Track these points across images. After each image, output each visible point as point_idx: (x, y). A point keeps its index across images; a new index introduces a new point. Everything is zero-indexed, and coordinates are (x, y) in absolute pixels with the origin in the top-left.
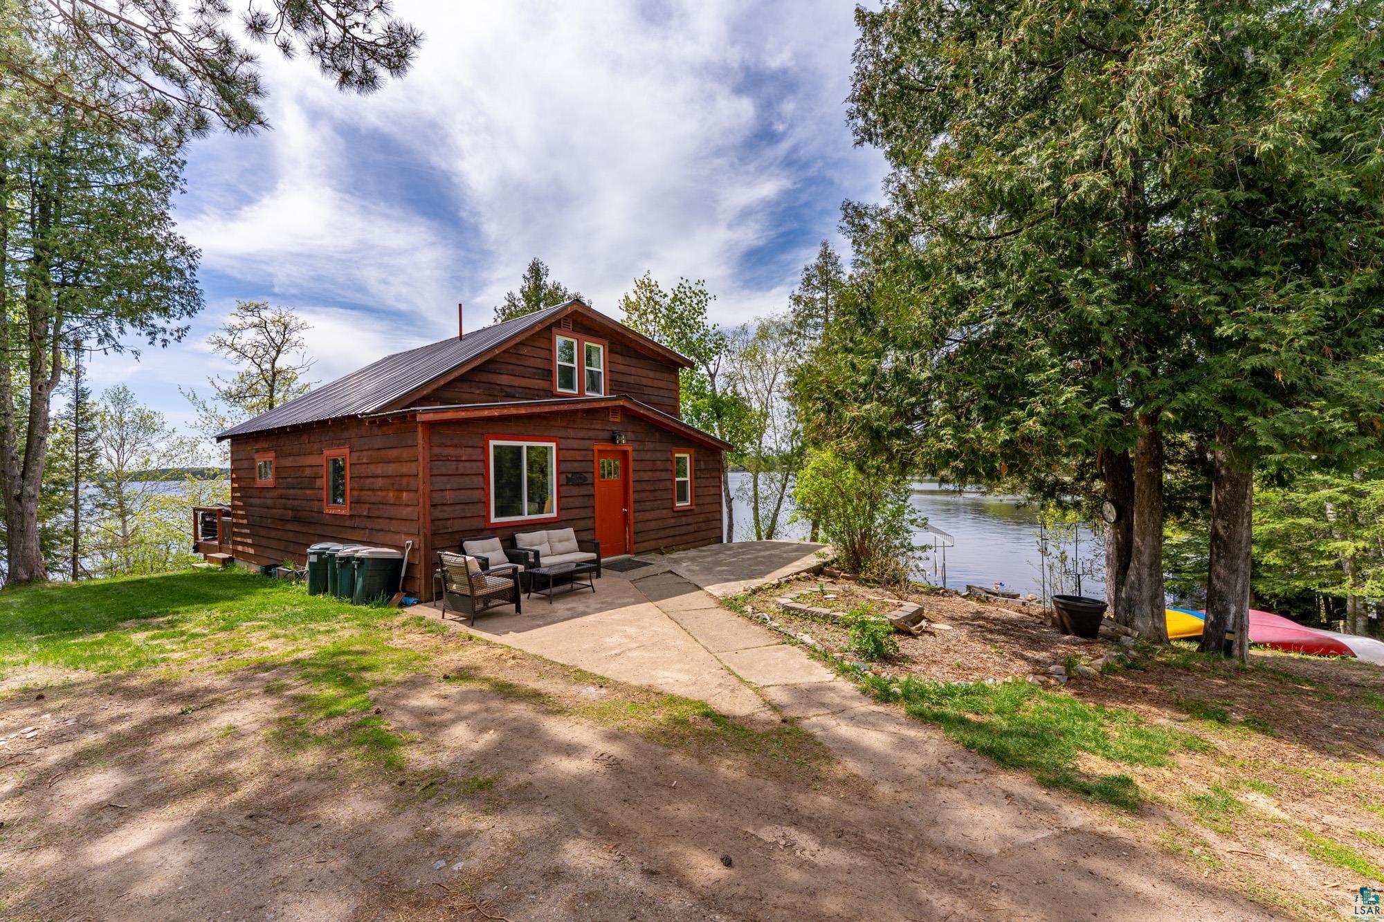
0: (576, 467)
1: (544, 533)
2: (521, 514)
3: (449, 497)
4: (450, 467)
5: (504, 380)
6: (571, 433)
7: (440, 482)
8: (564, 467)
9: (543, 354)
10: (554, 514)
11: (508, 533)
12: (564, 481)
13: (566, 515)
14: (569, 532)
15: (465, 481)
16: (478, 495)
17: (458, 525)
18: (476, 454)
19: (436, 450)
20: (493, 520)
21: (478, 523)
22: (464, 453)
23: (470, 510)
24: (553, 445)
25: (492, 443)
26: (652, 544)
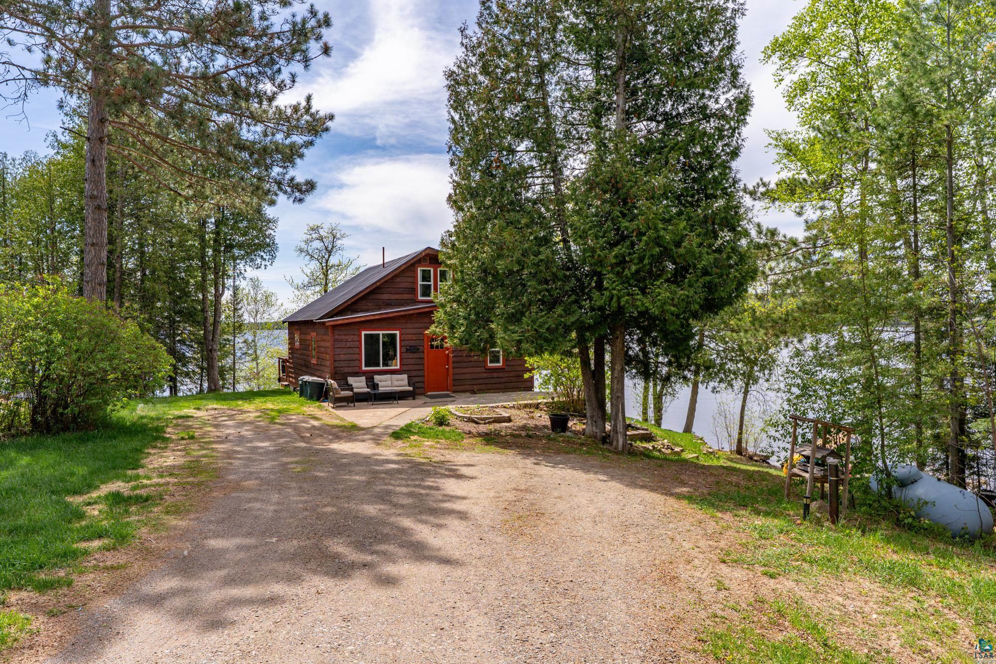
0: (412, 343)
1: (389, 376)
2: (378, 365)
3: (342, 357)
4: (343, 344)
5: (385, 297)
6: (409, 325)
7: (338, 351)
8: (404, 343)
9: (411, 280)
10: (398, 367)
11: (371, 375)
12: (404, 349)
13: (405, 368)
14: (405, 376)
15: (350, 351)
16: (357, 356)
17: (347, 370)
18: (356, 338)
19: (337, 337)
20: (364, 368)
21: (356, 370)
22: (350, 338)
23: (352, 363)
24: (398, 332)
25: (363, 333)
26: (468, 387)
